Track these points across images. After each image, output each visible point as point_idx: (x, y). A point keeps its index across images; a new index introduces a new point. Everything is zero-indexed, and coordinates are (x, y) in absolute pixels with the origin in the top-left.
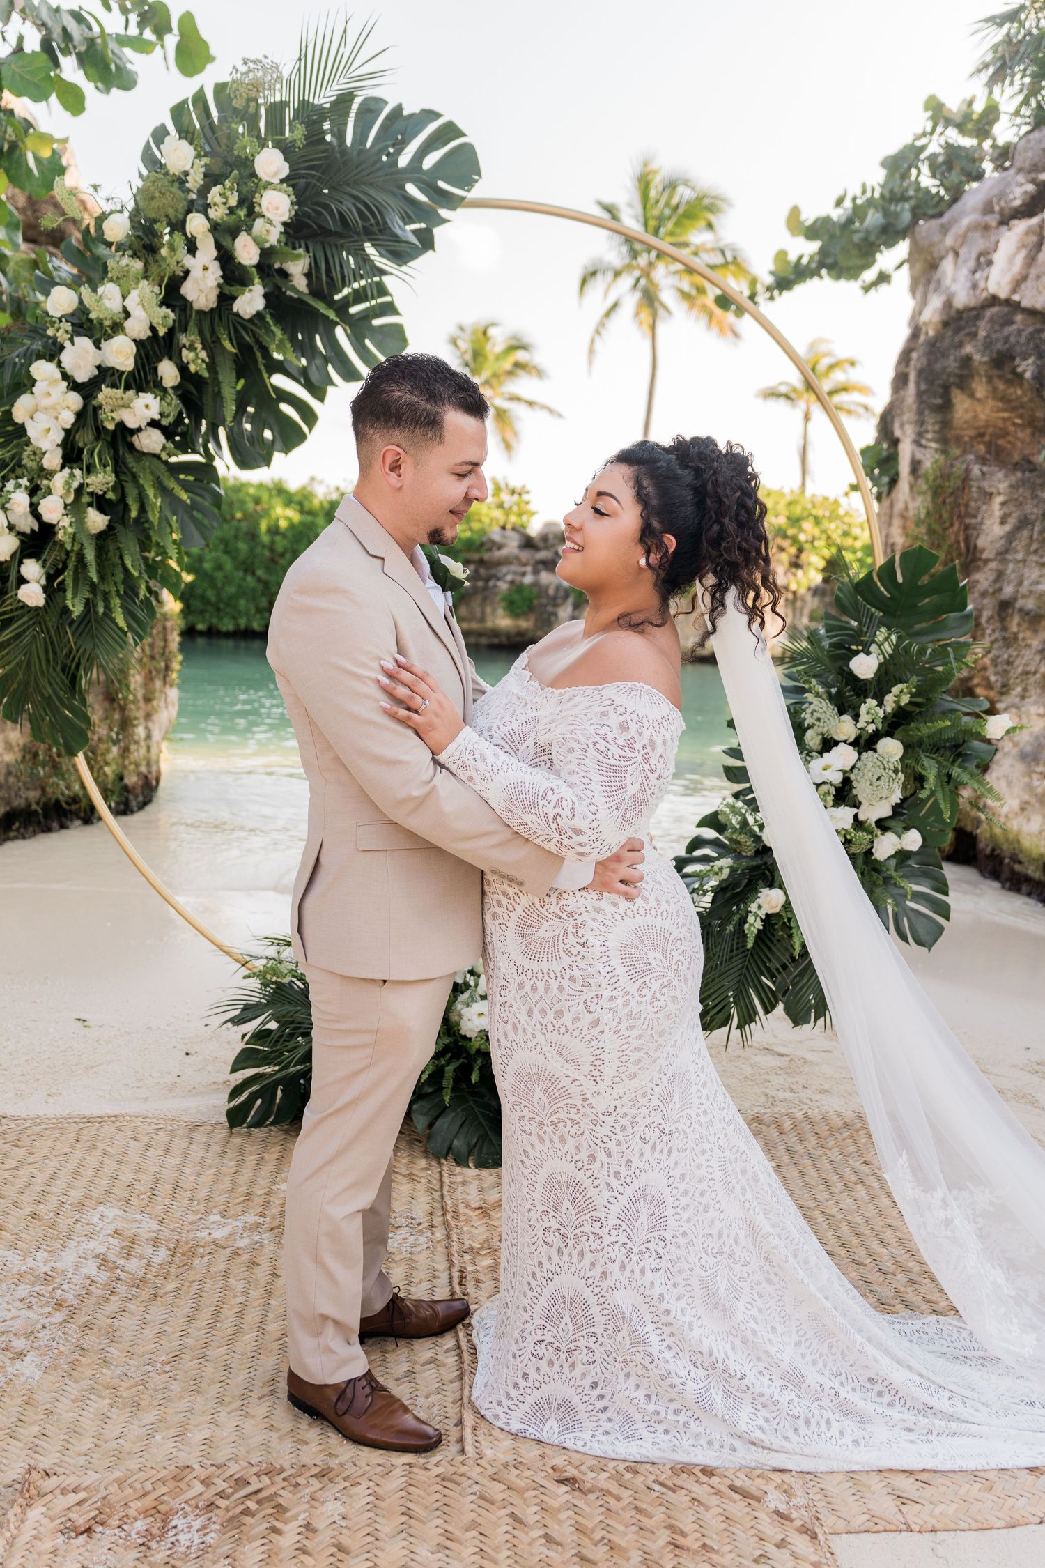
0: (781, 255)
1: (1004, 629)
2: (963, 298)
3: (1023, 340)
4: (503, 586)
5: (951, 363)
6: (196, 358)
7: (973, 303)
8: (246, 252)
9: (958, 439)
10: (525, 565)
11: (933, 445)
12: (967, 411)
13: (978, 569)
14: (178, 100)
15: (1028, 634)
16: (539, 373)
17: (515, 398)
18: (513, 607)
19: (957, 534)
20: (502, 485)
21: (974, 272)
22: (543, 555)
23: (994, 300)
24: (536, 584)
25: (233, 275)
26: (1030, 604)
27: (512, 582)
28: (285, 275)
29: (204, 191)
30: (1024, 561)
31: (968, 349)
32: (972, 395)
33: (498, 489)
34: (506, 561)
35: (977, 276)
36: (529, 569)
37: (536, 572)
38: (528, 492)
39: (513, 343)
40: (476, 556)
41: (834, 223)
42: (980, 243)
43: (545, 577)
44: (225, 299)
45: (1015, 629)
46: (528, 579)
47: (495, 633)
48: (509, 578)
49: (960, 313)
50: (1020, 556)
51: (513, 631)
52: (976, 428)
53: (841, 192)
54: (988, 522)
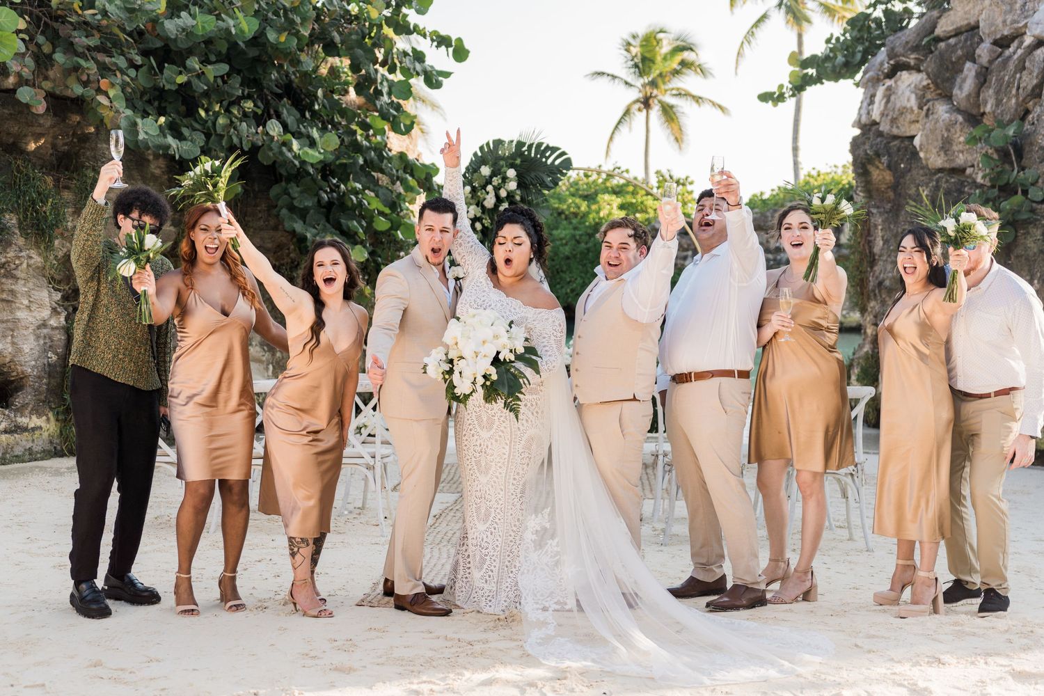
0: (792, 74)
1: (881, 296)
2: (864, 119)
3: (882, 147)
5: (861, 152)
6: (487, 222)
7: (867, 123)
8: (503, 193)
9: (878, 190)
11: (861, 194)
12: (878, 175)
13: (876, 265)
14: (481, 145)
15: (887, 299)
16: (703, 71)
17: (681, 94)
19: (863, 245)
20: (668, 177)
21: (869, 105)
23: (875, 123)
25: (499, 200)
26: (887, 283)
28: (513, 197)
29: (491, 177)
30: (886, 260)
31: (867, 147)
32: (878, 167)
33: (662, 181)
35: (870, 107)
38: (691, 183)
39: (679, 43)
41: (819, 57)
42: (872, 91)
44: (496, 206)
45: (884, 296)
49: (865, 125)
50: (884, 258)
52: (887, 184)
53: (829, 36)
54: (878, 239)
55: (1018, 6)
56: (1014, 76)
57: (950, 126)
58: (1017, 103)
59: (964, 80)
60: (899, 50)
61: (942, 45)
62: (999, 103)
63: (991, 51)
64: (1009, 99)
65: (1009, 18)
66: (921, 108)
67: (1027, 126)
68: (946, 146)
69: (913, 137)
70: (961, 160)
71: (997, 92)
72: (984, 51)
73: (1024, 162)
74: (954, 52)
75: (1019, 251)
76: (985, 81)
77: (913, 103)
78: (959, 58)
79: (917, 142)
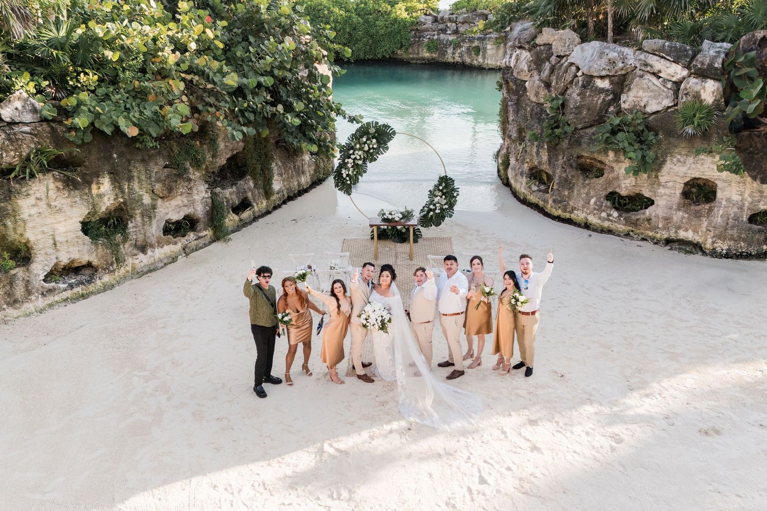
4: (426, 40)
10: (435, 31)
18: (429, 49)
22: (441, 26)
23: (511, 68)
24: (438, 39)
27: (429, 38)
34: (427, 30)
36: (436, 33)
37: (438, 34)
40: (415, 28)
43: (442, 36)
46: (436, 37)
47: (423, 59)
48: (428, 37)
51: (431, 58)
55: (567, 45)
56: (563, 74)
57: (539, 87)
58: (564, 85)
59: (545, 70)
60: (522, 41)
61: (538, 48)
62: (557, 83)
63: (555, 60)
64: (561, 83)
65: (563, 49)
66: (529, 71)
67: (566, 96)
68: (537, 94)
69: (525, 81)
70: (542, 101)
71: (557, 79)
72: (553, 59)
73: (565, 111)
74: (542, 54)
75: (560, 146)
76: (553, 72)
77: (526, 68)
78: (544, 58)
79: (527, 84)
